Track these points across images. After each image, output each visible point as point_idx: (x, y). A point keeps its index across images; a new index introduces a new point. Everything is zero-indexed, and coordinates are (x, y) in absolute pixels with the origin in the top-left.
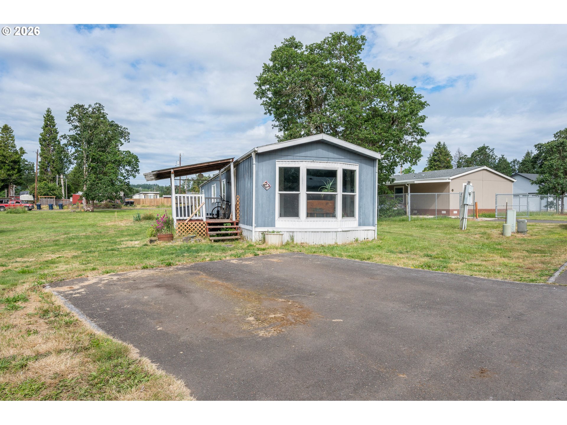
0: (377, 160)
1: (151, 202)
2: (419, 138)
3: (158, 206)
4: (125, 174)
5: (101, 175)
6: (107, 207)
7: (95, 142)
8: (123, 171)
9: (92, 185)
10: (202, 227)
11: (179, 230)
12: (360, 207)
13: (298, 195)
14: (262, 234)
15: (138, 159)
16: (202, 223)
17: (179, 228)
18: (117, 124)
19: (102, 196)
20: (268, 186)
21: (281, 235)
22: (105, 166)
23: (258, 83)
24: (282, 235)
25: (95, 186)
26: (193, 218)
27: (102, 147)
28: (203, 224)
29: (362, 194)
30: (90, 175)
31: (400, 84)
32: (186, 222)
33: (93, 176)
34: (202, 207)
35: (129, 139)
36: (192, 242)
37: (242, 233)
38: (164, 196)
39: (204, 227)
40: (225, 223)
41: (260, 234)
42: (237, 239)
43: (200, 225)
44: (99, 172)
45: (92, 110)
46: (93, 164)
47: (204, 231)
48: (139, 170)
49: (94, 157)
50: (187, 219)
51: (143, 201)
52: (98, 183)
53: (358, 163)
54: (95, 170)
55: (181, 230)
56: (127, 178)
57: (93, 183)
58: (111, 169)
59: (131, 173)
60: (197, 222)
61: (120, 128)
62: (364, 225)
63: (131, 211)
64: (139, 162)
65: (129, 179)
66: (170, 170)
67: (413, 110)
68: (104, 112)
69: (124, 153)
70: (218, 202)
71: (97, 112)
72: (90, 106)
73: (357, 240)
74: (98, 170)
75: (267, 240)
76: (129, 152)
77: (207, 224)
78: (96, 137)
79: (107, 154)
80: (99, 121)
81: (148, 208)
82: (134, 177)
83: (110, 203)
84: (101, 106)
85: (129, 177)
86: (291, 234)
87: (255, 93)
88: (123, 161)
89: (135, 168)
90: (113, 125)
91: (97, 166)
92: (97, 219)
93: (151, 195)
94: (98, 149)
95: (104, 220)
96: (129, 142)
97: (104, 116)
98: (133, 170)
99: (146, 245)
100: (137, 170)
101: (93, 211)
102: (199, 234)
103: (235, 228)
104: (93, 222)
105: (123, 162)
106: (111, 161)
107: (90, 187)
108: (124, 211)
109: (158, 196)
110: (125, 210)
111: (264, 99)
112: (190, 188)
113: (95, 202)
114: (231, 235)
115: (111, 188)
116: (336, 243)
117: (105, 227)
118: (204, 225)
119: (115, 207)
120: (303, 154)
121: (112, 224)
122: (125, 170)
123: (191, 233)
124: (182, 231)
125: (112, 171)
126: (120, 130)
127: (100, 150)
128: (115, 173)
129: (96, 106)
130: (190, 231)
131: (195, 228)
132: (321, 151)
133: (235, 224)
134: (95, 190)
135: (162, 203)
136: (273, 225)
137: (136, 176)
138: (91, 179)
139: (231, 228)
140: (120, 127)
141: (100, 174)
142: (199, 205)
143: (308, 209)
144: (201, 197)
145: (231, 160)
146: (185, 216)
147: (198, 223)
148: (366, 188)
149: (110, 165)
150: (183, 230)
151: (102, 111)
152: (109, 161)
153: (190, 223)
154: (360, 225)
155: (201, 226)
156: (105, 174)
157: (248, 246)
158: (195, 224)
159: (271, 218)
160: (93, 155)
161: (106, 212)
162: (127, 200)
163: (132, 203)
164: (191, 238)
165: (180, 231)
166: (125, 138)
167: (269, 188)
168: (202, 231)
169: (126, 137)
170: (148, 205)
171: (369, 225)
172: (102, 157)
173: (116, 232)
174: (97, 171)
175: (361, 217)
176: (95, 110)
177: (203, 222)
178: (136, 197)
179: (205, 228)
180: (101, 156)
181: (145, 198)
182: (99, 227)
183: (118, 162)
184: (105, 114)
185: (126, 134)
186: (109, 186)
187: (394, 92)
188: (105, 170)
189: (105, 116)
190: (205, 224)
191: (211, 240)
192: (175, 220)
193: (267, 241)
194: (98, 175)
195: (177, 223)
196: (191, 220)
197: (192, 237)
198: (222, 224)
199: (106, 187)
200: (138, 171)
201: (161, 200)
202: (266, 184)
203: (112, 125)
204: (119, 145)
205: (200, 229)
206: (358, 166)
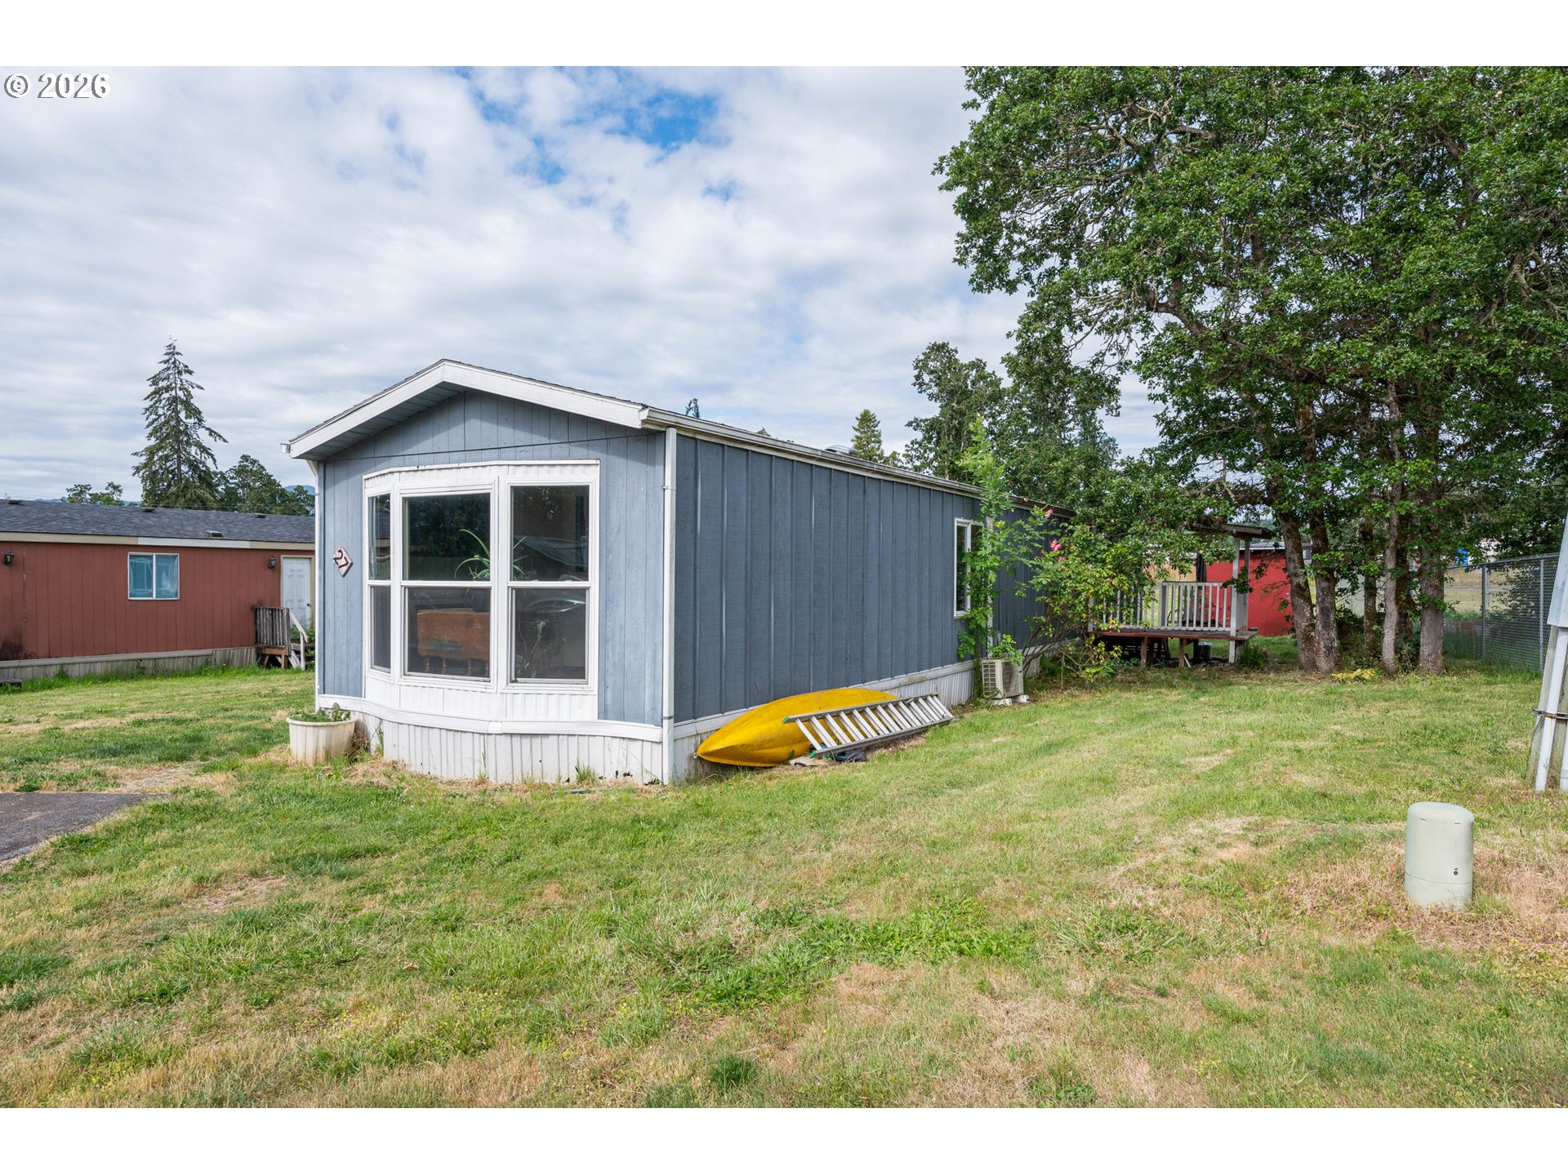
0: (672, 434)
12: (604, 641)
20: (343, 561)
29: (611, 582)
53: (598, 456)
62: (622, 716)
73: (588, 777)
116: (485, 778)
120: (426, 445)
136: (358, 689)
148: (629, 560)
154: (603, 713)
159: (355, 665)
171: (639, 718)
202: (340, 555)
206: (595, 470)
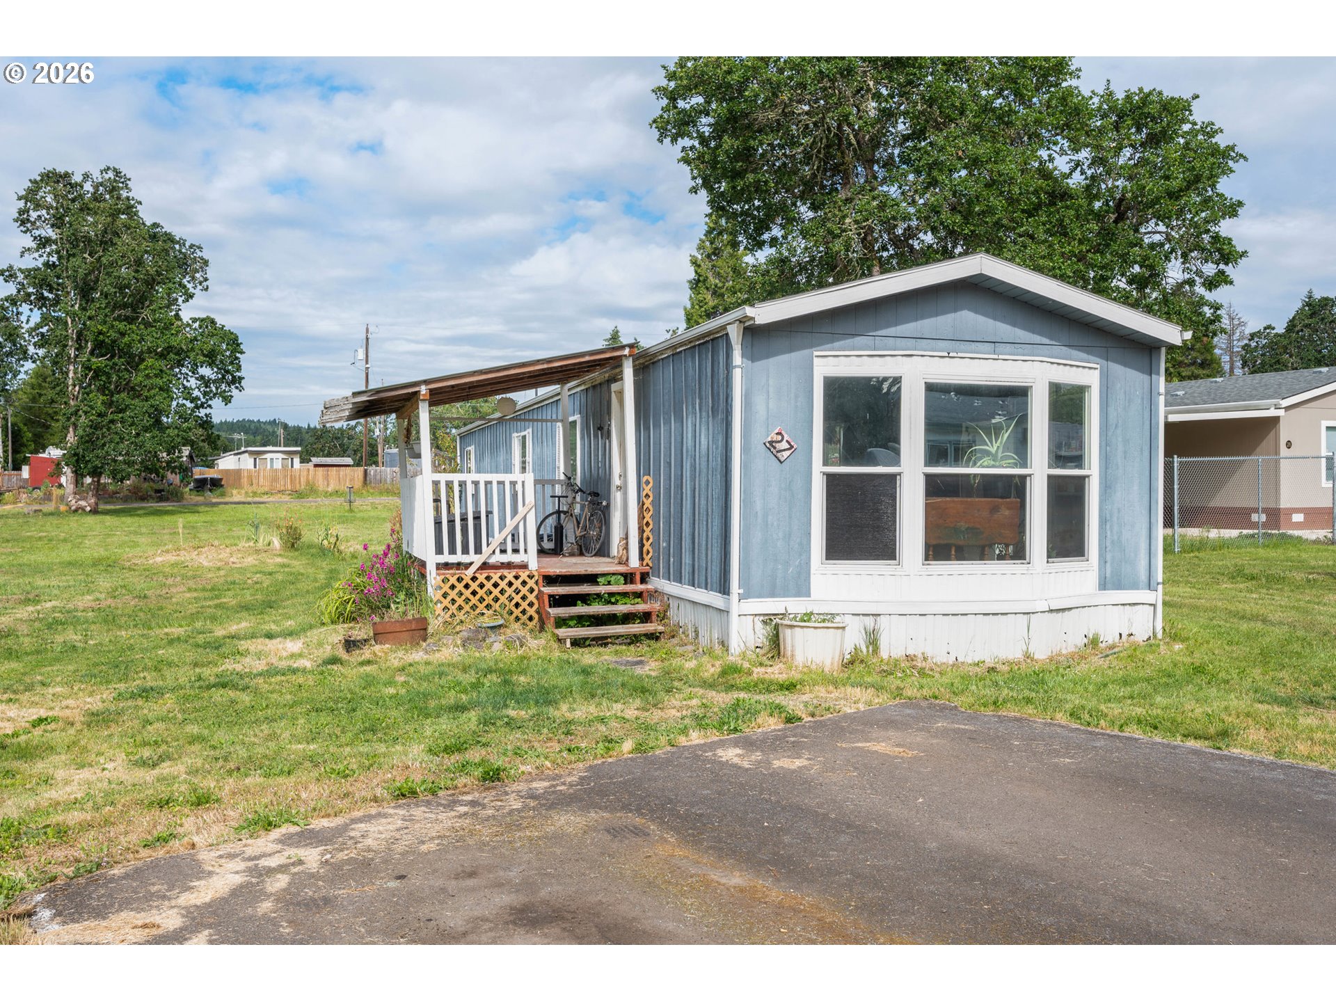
0: (1163, 350)
1: (275, 479)
2: (1210, 269)
3: (299, 495)
4: (196, 393)
5: (123, 395)
6: (138, 495)
7: (106, 289)
8: (193, 382)
9: (95, 427)
10: (524, 591)
11: (446, 602)
12: (1103, 522)
13: (892, 478)
14: (764, 622)
15: (238, 345)
16: (524, 575)
17: (445, 595)
18: (170, 234)
19: (125, 462)
20: (784, 445)
21: (840, 631)
22: (136, 367)
23: (665, 89)
24: (843, 628)
25: (104, 430)
26: (492, 560)
27: (125, 306)
28: (527, 580)
29: (1109, 471)
30: (88, 394)
31: (1141, 90)
32: (470, 572)
33: (99, 400)
34: (525, 518)
35: (206, 280)
36: (497, 647)
37: (665, 611)
38: (315, 460)
39: (532, 591)
40: (603, 575)
41: (759, 625)
42: (654, 637)
43: (517, 584)
44: (116, 387)
45: (91, 190)
46: (98, 362)
47: (531, 605)
48: (241, 378)
49: (101, 337)
50: (471, 564)
51: (250, 478)
52: (112, 421)
53: (1098, 360)
54: (104, 378)
55: (453, 601)
56: (202, 406)
57: (99, 420)
58: (156, 375)
59: (217, 388)
60: (505, 572)
61: (177, 247)
62: (1119, 586)
63: (214, 509)
64: (242, 352)
65: (210, 406)
66: (416, 389)
67: (1196, 176)
68: (131, 195)
69: (196, 325)
70: (559, 497)
71: (108, 197)
72: (86, 176)
73: (1094, 642)
74: (114, 378)
75: (789, 648)
76: (213, 322)
77: (541, 581)
78: (109, 274)
79: (143, 327)
80: (119, 223)
81: (265, 498)
82: (227, 400)
83: (146, 485)
84: (121, 177)
85: (210, 402)
86: (869, 622)
87: (655, 121)
88: (193, 350)
89: (228, 372)
90: (158, 238)
91: (111, 368)
92: (115, 539)
93: (275, 458)
94: (113, 311)
95: (136, 545)
96: (207, 289)
97: (130, 209)
98: (224, 377)
99: (334, 660)
100: (234, 377)
101: (95, 511)
102: (514, 615)
103: (639, 595)
104: (103, 553)
105: (192, 355)
106: (155, 351)
107: (88, 435)
108: (193, 509)
109: (297, 460)
110: (195, 505)
111: (686, 142)
112: (388, 432)
113: (102, 481)
114: (627, 618)
115: (153, 437)
116: (1028, 656)
117: (150, 573)
118: (531, 583)
119: (163, 495)
120: (908, 329)
121: (171, 558)
122: (197, 379)
123: (485, 611)
124: (457, 605)
125: (159, 382)
126: (180, 251)
127: (120, 316)
128: (165, 389)
129: (107, 177)
130: (481, 607)
131: (499, 595)
132: (968, 319)
133: (638, 578)
134: (104, 445)
135: (308, 482)
136: (801, 588)
137: (232, 396)
138: (93, 409)
139: (625, 595)
140: (178, 242)
141: (119, 392)
142: (515, 511)
143: (930, 527)
144: (523, 482)
145: (627, 351)
146: (465, 551)
147: (510, 575)
148: (1125, 452)
149: (150, 362)
150: (460, 601)
151: (124, 194)
152: (149, 351)
153: (481, 578)
154: (1103, 585)
155: (520, 587)
156: (134, 391)
157: (724, 673)
158: (499, 581)
159: (797, 563)
160: (100, 333)
161: (138, 515)
162: (199, 472)
163: (216, 484)
164: (489, 632)
165: (450, 606)
166: (193, 278)
167: (788, 453)
168: (524, 605)
169: (197, 275)
170: (266, 489)
171: (1134, 586)
172: (126, 339)
173: (195, 595)
174: (110, 383)
175: (1109, 557)
176: (101, 188)
177: (527, 573)
178: (227, 463)
179: (535, 593)
180: (123, 334)
181: (255, 467)
182: (130, 569)
183: (176, 354)
184: (132, 202)
185: (197, 266)
186: (146, 430)
187: (1121, 116)
188: (137, 378)
189: (133, 207)
190: (533, 580)
191: (560, 641)
192: (431, 568)
193: (789, 653)
194: (112, 396)
195: (440, 578)
196: (485, 566)
197: (492, 628)
198: (592, 579)
199: (138, 435)
200: (240, 383)
201: (305, 473)
202: (779, 438)
203: (154, 237)
204: (180, 300)
205: (517, 598)
206: (1097, 373)
